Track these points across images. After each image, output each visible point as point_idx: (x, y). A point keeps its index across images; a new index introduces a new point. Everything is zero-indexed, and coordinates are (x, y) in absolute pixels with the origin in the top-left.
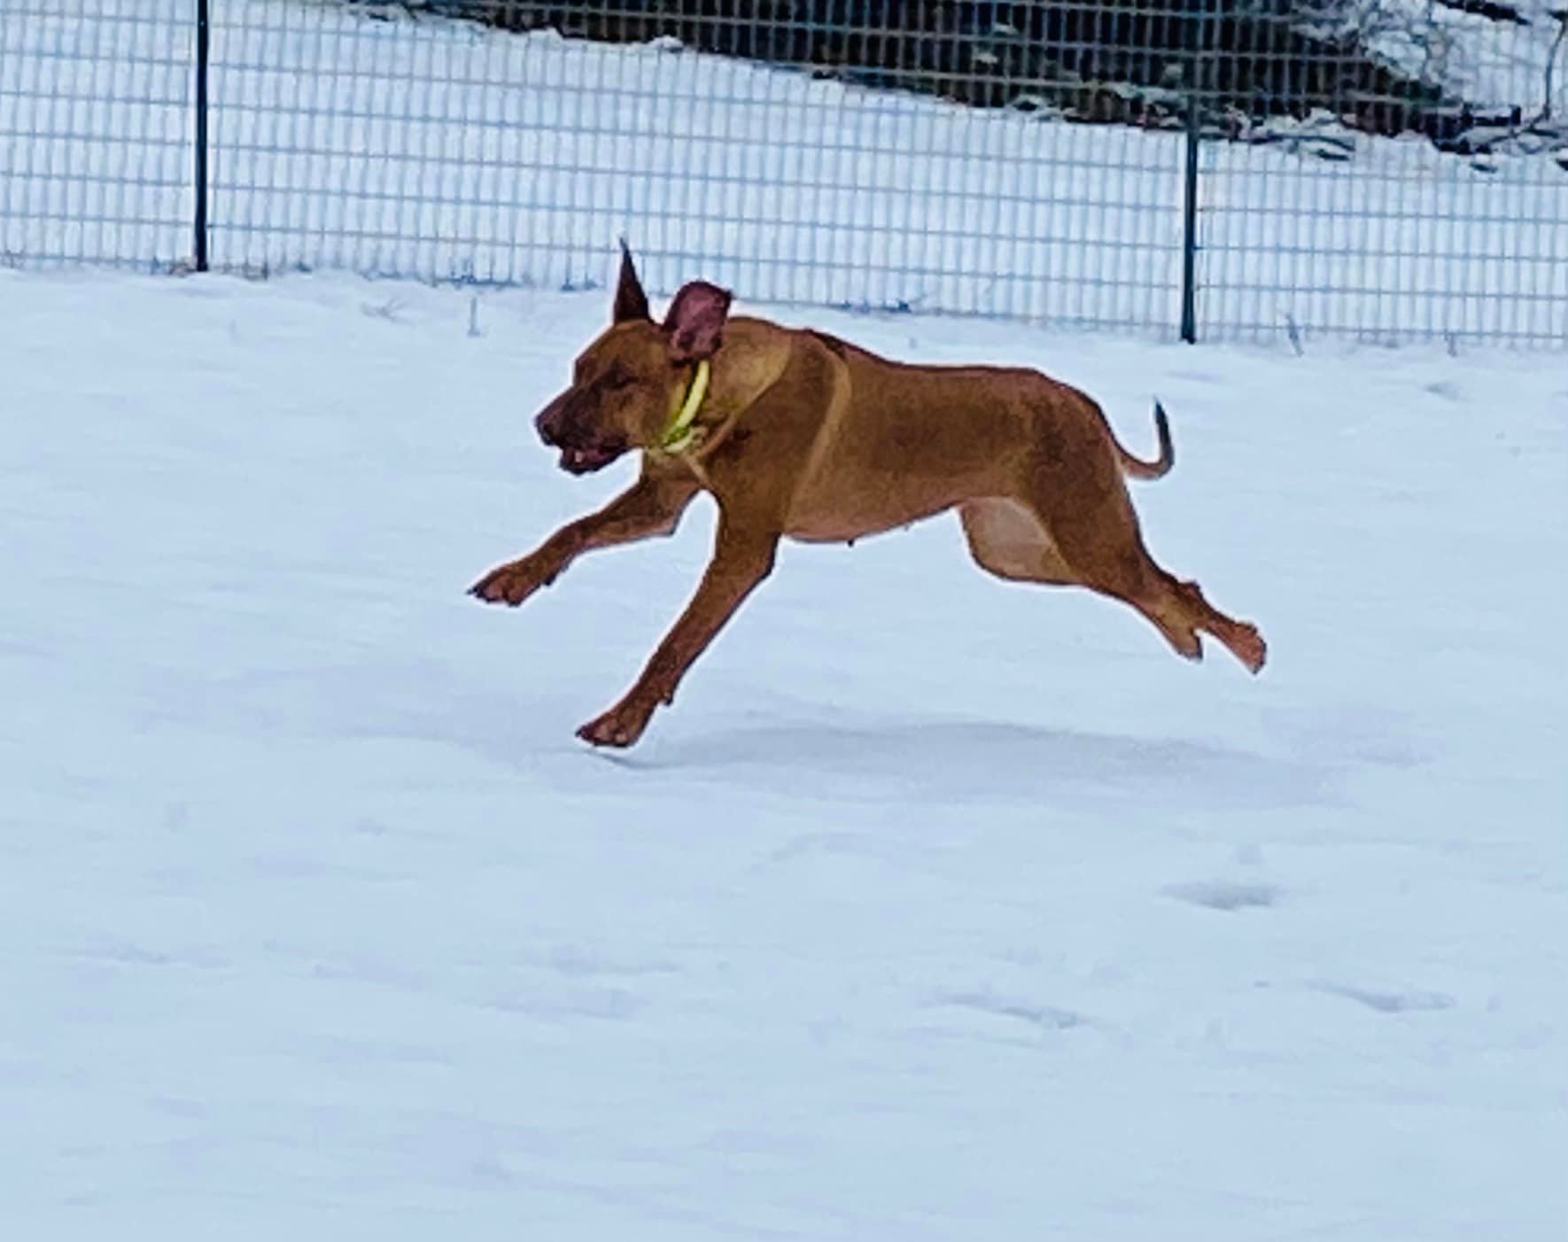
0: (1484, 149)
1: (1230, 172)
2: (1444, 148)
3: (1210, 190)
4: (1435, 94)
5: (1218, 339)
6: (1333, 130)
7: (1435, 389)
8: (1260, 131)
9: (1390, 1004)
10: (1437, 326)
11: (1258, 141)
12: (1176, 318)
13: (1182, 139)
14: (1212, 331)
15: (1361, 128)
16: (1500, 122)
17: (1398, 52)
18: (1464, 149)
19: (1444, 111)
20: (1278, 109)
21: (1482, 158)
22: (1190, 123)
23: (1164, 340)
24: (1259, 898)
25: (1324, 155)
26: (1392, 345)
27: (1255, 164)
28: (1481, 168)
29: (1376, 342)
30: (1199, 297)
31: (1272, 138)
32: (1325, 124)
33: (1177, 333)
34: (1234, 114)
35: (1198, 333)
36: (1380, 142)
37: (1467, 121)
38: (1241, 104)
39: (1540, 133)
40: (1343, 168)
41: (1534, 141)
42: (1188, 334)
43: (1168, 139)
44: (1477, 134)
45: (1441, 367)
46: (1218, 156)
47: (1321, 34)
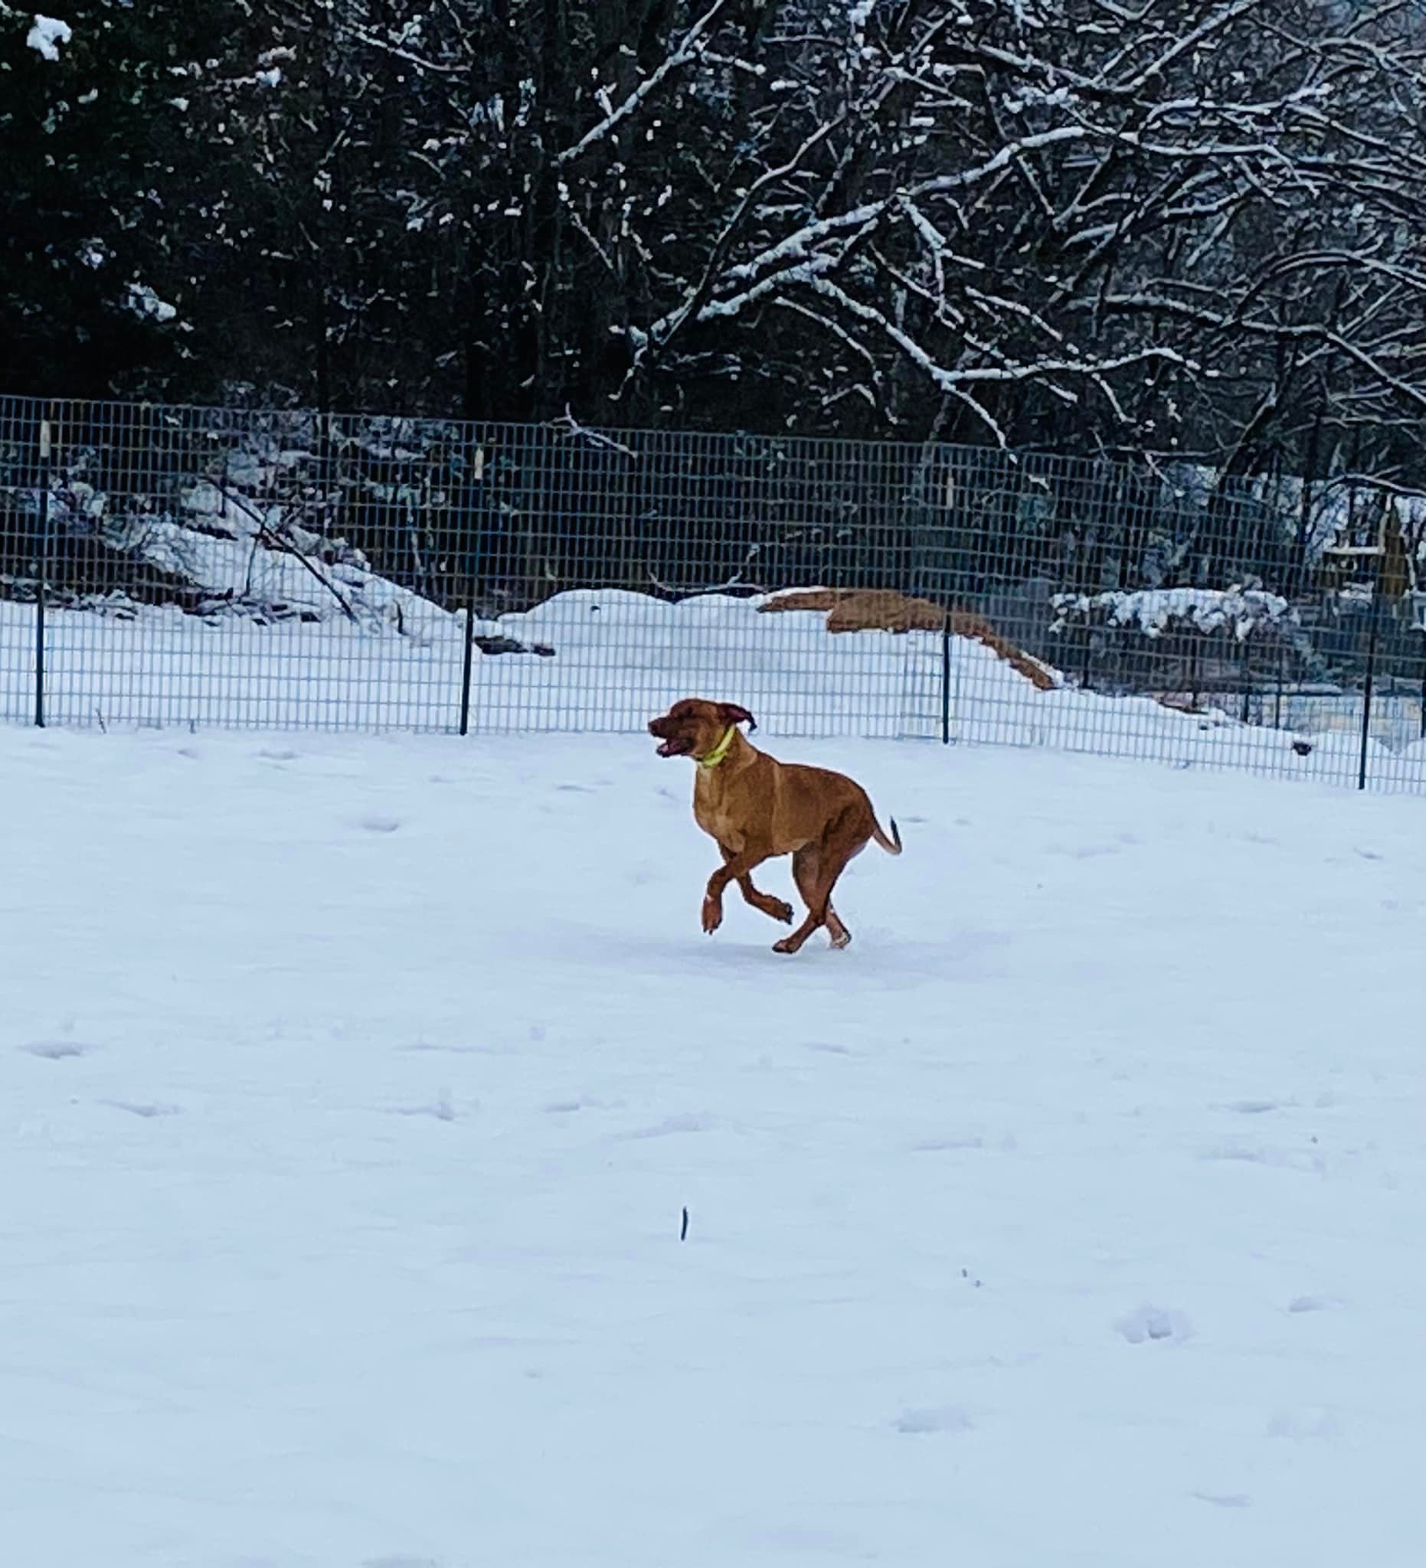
0: (213, 613)
1: (63, 627)
2: (187, 612)
3: (52, 637)
4: (182, 581)
5: (59, 724)
6: (127, 602)
7: (182, 752)
8: (85, 603)
9: (148, 1112)
10: (184, 716)
11: (83, 608)
12: (33, 712)
13: (35, 607)
14: (54, 720)
15: (138, 600)
16: (219, 597)
17: (160, 556)
18: (199, 613)
19: (190, 590)
20: (90, 590)
21: (208, 618)
22: (40, 599)
23: (27, 724)
24: (73, 1052)
25: (120, 616)
26: (159, 727)
27: (79, 622)
28: (211, 624)
29: (149, 725)
30: (46, 700)
31: (91, 606)
32: (120, 600)
33: (33, 720)
34: (67, 593)
35: (46, 721)
36: (150, 608)
37: (200, 597)
38: (70, 587)
39: (246, 604)
40: (128, 623)
41: (240, 607)
42: (39, 722)
43: (27, 607)
44: (207, 604)
45: (185, 740)
46: (56, 617)
47: (119, 547)
